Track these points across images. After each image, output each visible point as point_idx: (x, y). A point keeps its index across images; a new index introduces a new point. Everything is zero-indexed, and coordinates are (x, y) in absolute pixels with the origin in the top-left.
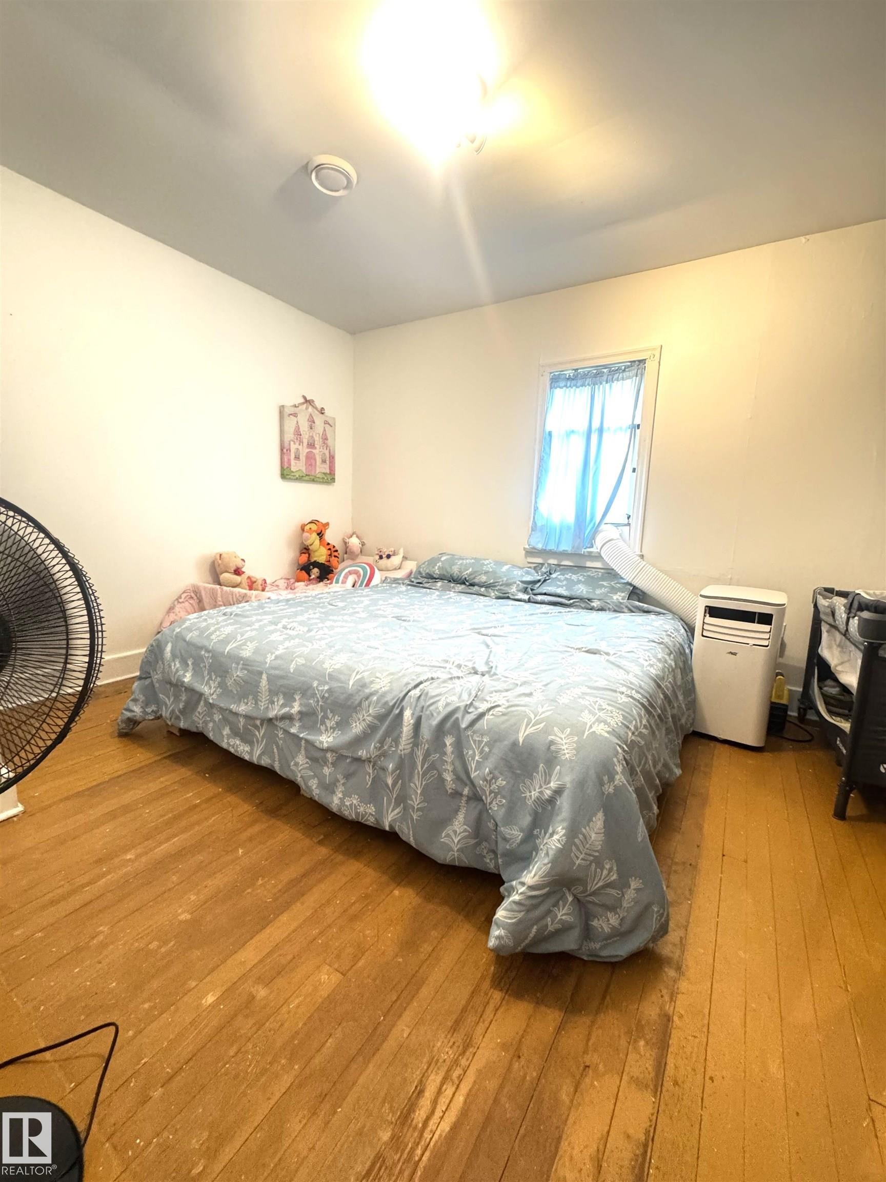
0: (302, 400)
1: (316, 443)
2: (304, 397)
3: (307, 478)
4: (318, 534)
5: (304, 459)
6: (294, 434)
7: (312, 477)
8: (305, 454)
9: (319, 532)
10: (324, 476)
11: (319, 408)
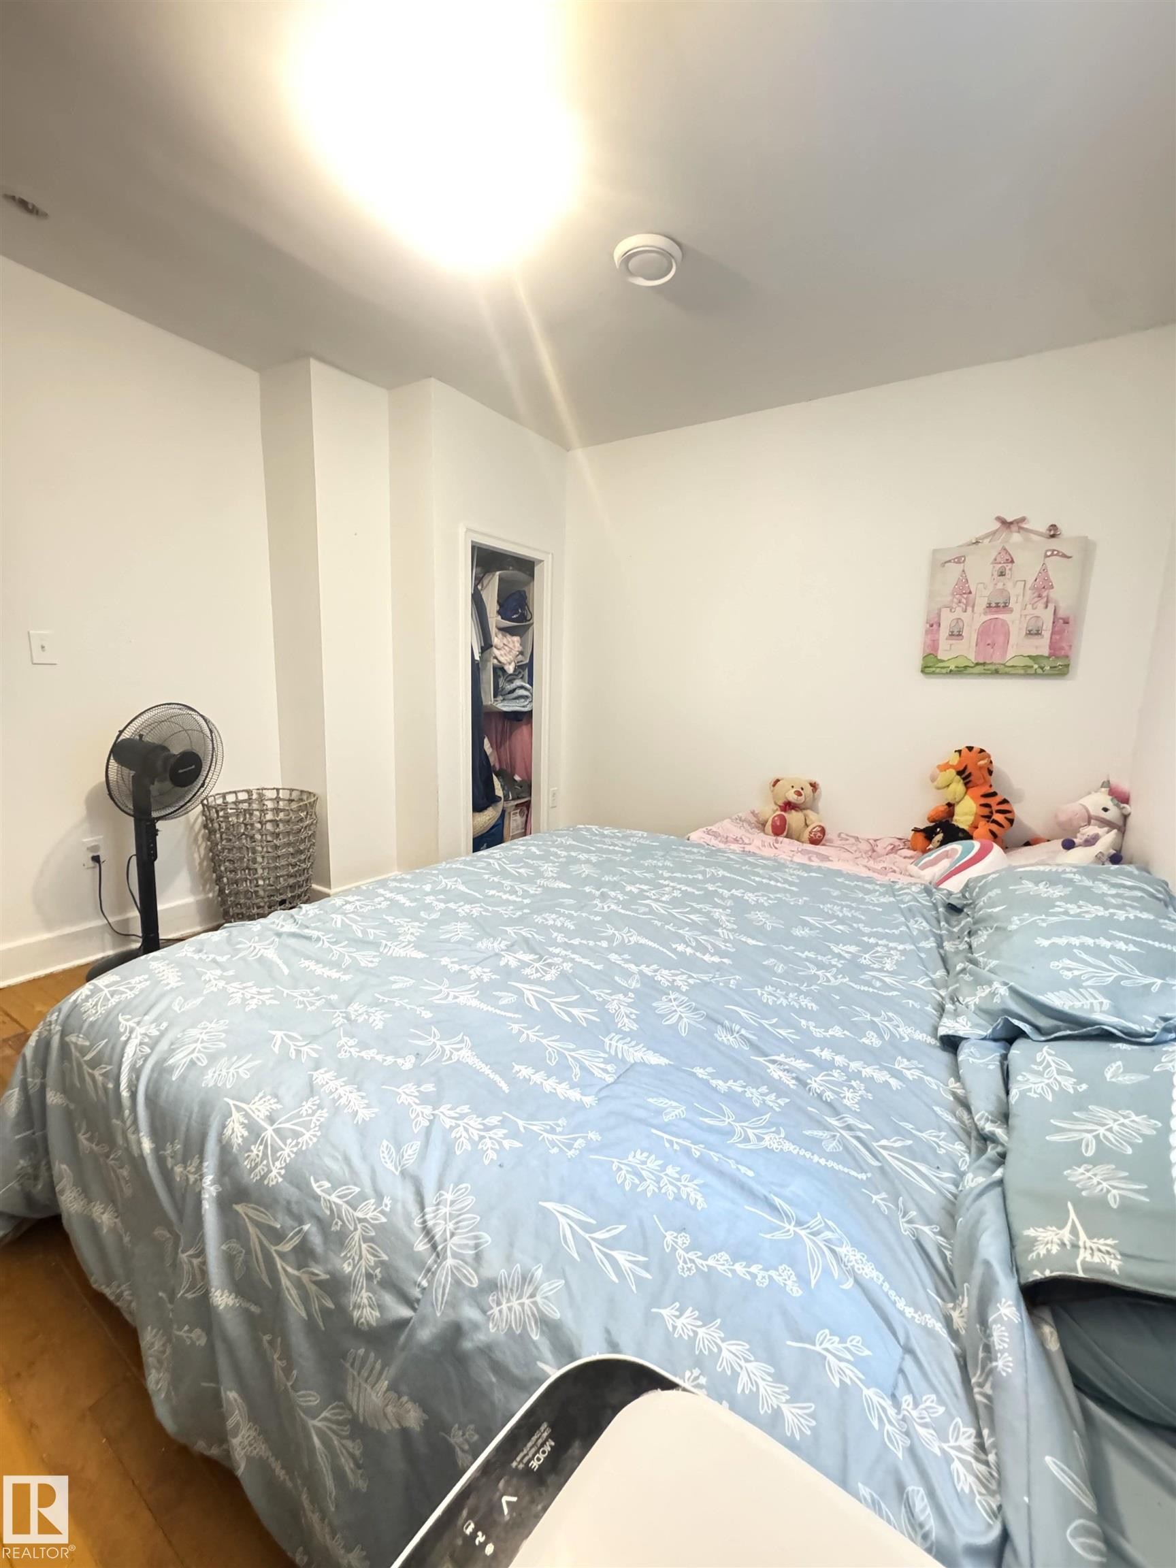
0: (998, 525)
1: (1013, 600)
2: (999, 519)
3: (979, 669)
4: (960, 773)
5: (974, 636)
6: (953, 595)
7: (993, 667)
8: (977, 625)
9: (961, 768)
10: (1030, 662)
11: (1043, 528)
